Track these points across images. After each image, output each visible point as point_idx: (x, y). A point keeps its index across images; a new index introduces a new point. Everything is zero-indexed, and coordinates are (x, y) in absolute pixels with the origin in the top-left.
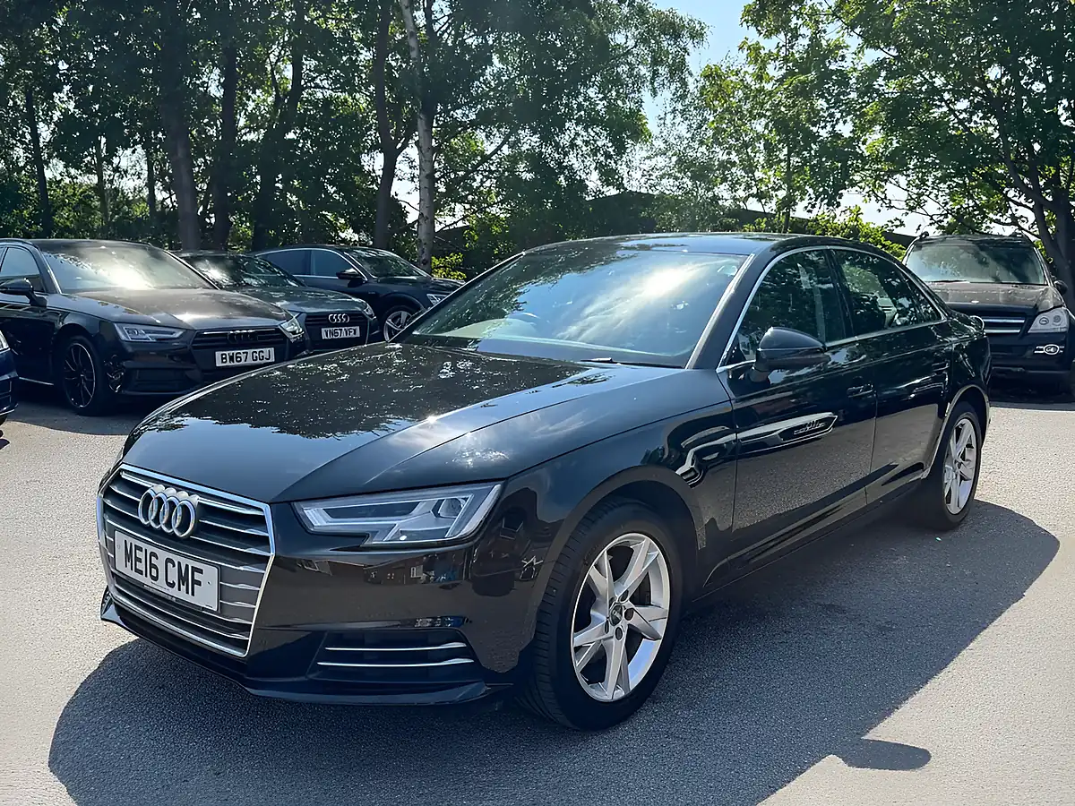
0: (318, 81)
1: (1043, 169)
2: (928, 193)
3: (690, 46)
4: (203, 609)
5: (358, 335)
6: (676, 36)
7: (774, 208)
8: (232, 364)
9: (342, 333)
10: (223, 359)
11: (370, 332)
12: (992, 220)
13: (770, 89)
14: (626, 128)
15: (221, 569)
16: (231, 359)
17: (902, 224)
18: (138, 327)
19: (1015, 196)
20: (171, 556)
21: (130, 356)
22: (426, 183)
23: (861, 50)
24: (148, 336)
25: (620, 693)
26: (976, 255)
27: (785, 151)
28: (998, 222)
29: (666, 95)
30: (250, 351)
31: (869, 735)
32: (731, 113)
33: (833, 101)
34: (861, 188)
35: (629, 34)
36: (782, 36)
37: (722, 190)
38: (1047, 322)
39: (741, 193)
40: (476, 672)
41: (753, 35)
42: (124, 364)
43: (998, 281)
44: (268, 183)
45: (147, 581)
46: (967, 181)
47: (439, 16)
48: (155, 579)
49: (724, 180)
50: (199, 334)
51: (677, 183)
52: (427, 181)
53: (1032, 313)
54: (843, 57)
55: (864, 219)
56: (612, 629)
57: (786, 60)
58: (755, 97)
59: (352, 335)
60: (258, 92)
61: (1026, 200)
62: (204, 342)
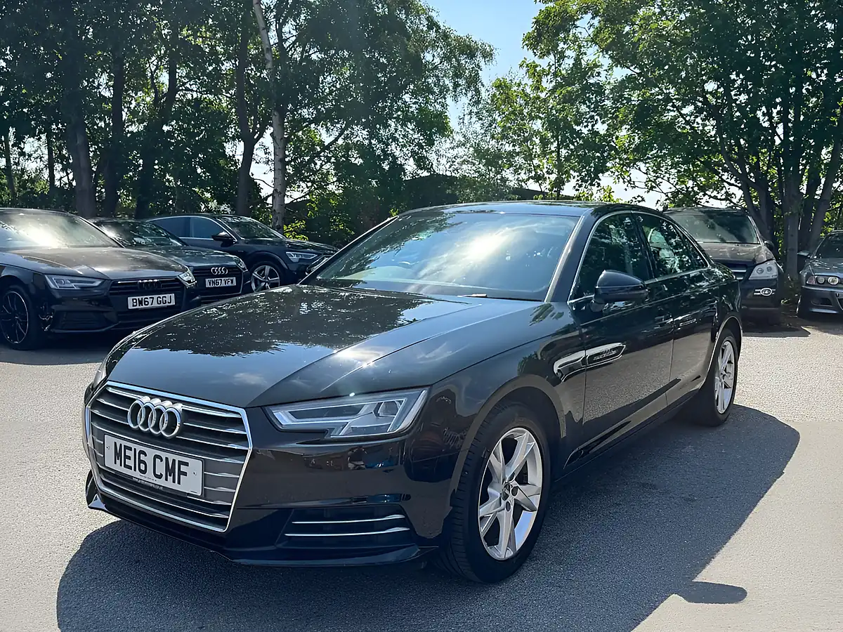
0: (188, 85)
1: (748, 158)
2: (662, 176)
3: (482, 64)
4: (188, 494)
5: (235, 284)
6: (472, 55)
7: (549, 187)
8: (141, 307)
9: (222, 283)
10: (133, 303)
11: (244, 282)
12: (710, 197)
13: (544, 97)
14: (434, 126)
15: (205, 462)
16: (141, 303)
17: (643, 200)
18: (64, 278)
19: (728, 178)
20: (158, 453)
21: (59, 302)
22: (279, 166)
23: (611, 68)
24: (73, 285)
25: (510, 554)
26: (706, 222)
27: (555, 144)
28: (715, 198)
29: (464, 100)
30: (155, 297)
31: (697, 578)
32: (515, 115)
33: (593, 106)
34: (612, 172)
35: (435, 54)
36: (552, 56)
37: (508, 174)
38: (762, 271)
39: (523, 176)
40: (410, 538)
41: (530, 56)
42: (53, 307)
43: (723, 241)
44: (148, 166)
45: (136, 474)
46: (691, 167)
47: (288, 36)
48: (144, 472)
49: (511, 165)
50: (114, 283)
51: (474, 168)
52: (280, 165)
53: (751, 264)
54: (599, 73)
55: (615, 197)
56: (504, 503)
57: (555, 75)
58: (534, 103)
59: (230, 284)
60: (140, 93)
61: (736, 181)
62: (119, 289)
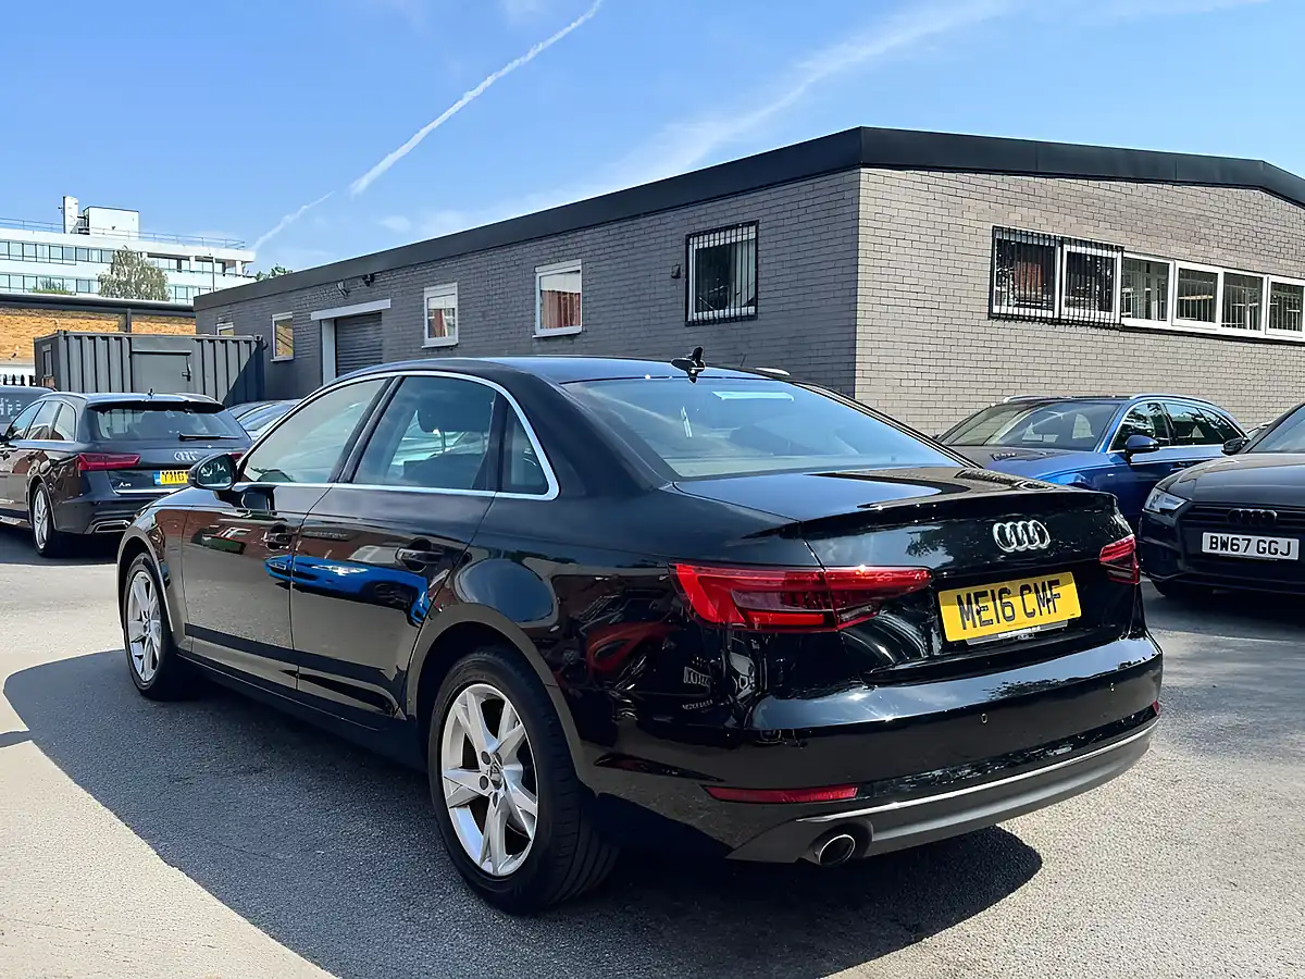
8: (1224, 552)
10: (1212, 543)
16: (1224, 545)
30: (1255, 539)
